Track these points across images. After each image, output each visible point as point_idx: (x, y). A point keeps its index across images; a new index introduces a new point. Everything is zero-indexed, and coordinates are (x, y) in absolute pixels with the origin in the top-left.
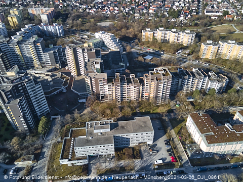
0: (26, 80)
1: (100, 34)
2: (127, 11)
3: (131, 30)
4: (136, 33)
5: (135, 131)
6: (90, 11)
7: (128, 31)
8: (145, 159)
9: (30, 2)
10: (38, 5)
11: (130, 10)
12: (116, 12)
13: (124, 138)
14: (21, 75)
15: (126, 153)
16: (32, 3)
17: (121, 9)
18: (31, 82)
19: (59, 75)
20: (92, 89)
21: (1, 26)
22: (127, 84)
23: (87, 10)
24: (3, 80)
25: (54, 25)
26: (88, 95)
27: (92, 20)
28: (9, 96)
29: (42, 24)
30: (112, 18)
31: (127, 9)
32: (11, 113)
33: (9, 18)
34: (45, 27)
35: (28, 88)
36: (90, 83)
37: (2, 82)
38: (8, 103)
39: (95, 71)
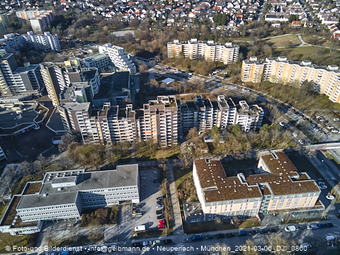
1: (105, 49)
2: (157, 16)
3: (154, 41)
4: (160, 46)
5: (112, 185)
6: (107, 16)
7: (149, 43)
8: (122, 225)
9: (26, 2)
10: (36, 6)
11: (163, 14)
12: (143, 16)
13: (97, 195)
15: (98, 216)
16: (28, 4)
17: (151, 12)
19: (35, 105)
20: (71, 125)
22: (117, 118)
23: (103, 14)
25: (45, 34)
26: (68, 133)
27: (105, 27)
29: (29, 33)
30: (134, 25)
31: (159, 13)
34: (32, 37)
36: (65, 117)
39: (74, 100)
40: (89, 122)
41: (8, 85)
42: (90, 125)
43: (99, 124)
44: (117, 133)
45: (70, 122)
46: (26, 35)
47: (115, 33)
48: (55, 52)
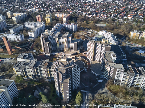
0: (73, 66)
1: (103, 33)
2: (113, 17)
3: (121, 30)
4: (126, 33)
6: (89, 16)
7: (119, 31)
9: (54, 10)
10: (59, 12)
11: (115, 16)
12: (105, 17)
14: (69, 61)
16: (55, 10)
17: (108, 16)
18: (75, 67)
19: (80, 58)
20: (109, 74)
21: (43, 23)
22: (139, 75)
23: (87, 16)
24: (58, 64)
25: (72, 24)
26: (104, 77)
27: (92, 22)
28: (64, 77)
29: (65, 24)
30: (105, 21)
31: (112, 16)
32: (63, 88)
33: (46, 19)
34: (66, 25)
35: (73, 71)
36: (109, 70)
37: (58, 65)
38: (62, 82)
39: (113, 62)
40: (122, 75)
41: (68, 47)
42: (123, 77)
43: (128, 76)
44: (134, 82)
45: (110, 73)
46: (64, 24)
47: (96, 24)
48: (75, 32)
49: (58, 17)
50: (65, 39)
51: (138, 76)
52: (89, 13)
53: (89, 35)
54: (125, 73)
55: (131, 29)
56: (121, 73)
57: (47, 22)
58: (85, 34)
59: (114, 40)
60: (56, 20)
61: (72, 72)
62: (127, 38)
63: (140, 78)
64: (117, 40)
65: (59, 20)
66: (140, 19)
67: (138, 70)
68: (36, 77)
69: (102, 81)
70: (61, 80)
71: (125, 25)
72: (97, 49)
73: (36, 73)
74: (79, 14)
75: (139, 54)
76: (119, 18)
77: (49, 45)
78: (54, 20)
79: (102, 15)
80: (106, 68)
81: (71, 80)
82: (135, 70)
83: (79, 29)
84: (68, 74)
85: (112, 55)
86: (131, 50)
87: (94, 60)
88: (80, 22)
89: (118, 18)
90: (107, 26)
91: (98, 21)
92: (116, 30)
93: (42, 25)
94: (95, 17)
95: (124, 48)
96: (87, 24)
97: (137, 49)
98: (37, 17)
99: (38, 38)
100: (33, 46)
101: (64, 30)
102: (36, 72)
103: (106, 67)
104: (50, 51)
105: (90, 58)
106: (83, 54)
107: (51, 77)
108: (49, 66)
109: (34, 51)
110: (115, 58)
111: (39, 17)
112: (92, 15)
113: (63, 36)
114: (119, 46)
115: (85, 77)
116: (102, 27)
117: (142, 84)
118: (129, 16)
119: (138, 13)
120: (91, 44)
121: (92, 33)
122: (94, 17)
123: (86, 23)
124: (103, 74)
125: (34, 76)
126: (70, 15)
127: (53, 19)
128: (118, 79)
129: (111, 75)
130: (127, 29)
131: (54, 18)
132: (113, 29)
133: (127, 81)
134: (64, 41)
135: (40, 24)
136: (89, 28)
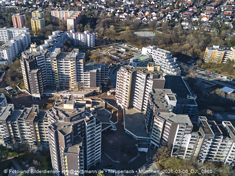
0: (87, 118)
1: (150, 51)
2: (170, 18)
3: (187, 45)
4: (196, 50)
6: (121, 16)
7: (183, 47)
9: (48, 3)
10: (58, 7)
11: (173, 17)
12: (155, 18)
14: (80, 109)
16: (50, 4)
17: (161, 15)
18: (93, 122)
19: (102, 103)
20: (162, 135)
21: (25, 31)
22: (222, 137)
23: (117, 15)
24: (57, 114)
25: (85, 32)
26: (152, 142)
27: (127, 28)
28: (68, 141)
29: (71, 31)
30: (153, 26)
31: (169, 15)
32: (66, 164)
33: (32, 21)
34: (74, 35)
35: (87, 130)
36: (162, 127)
37: (56, 117)
38: (66, 151)
39: (170, 110)
40: (189, 137)
41: (77, 81)
42: (189, 141)
43: (201, 140)
44: (213, 152)
45: (163, 133)
46: (69, 33)
47: (135, 33)
48: (91, 49)
49: (56, 18)
50: (72, 62)
51: (220, 140)
52: (120, 10)
53: (120, 54)
54: (193, 134)
55: (208, 43)
56: (185, 134)
57: (33, 27)
58: (112, 52)
59: (171, 66)
60: (52, 23)
61: (85, 132)
62: (199, 62)
63: (224, 143)
64: (179, 66)
65: (60, 23)
66: (226, 23)
67: (222, 127)
68: (12, 142)
69: (146, 150)
70: (62, 148)
71: (196, 35)
72: (137, 84)
73: (12, 134)
74: (99, 12)
75: (223, 95)
76: (182, 21)
77: (38, 76)
78: (49, 24)
79: (147, 13)
80: (155, 124)
81: (84, 149)
82: (214, 128)
83: (99, 43)
84: (77, 136)
85: (167, 97)
86: (206, 85)
87: (131, 106)
88: (102, 29)
89: (180, 19)
90: (158, 36)
91: (140, 26)
92: (176, 44)
93: (23, 35)
94: (134, 17)
95: (192, 81)
96: (117, 32)
97: (220, 84)
98: (13, 17)
99: (16, 62)
100: (5, 77)
101: (69, 45)
102: (11, 131)
103: (155, 120)
104: (40, 88)
105: (123, 102)
106: (109, 94)
107: (42, 142)
108: (39, 119)
109: (8, 88)
110: (173, 103)
111: (17, 18)
112: (127, 15)
113: (67, 56)
114: (183, 77)
115: (112, 142)
116: (148, 38)
117: (229, 155)
118: (204, 16)
119: (223, 10)
120: (125, 74)
121: (127, 50)
122: (131, 18)
123: (114, 31)
124: (148, 135)
125: (8, 140)
126: (83, 14)
127: (46, 21)
128: (179, 145)
129: (166, 136)
130: (199, 42)
131: (48, 19)
132: (171, 42)
133: (197, 150)
134: (68, 67)
135: (20, 33)
136: (120, 41)
